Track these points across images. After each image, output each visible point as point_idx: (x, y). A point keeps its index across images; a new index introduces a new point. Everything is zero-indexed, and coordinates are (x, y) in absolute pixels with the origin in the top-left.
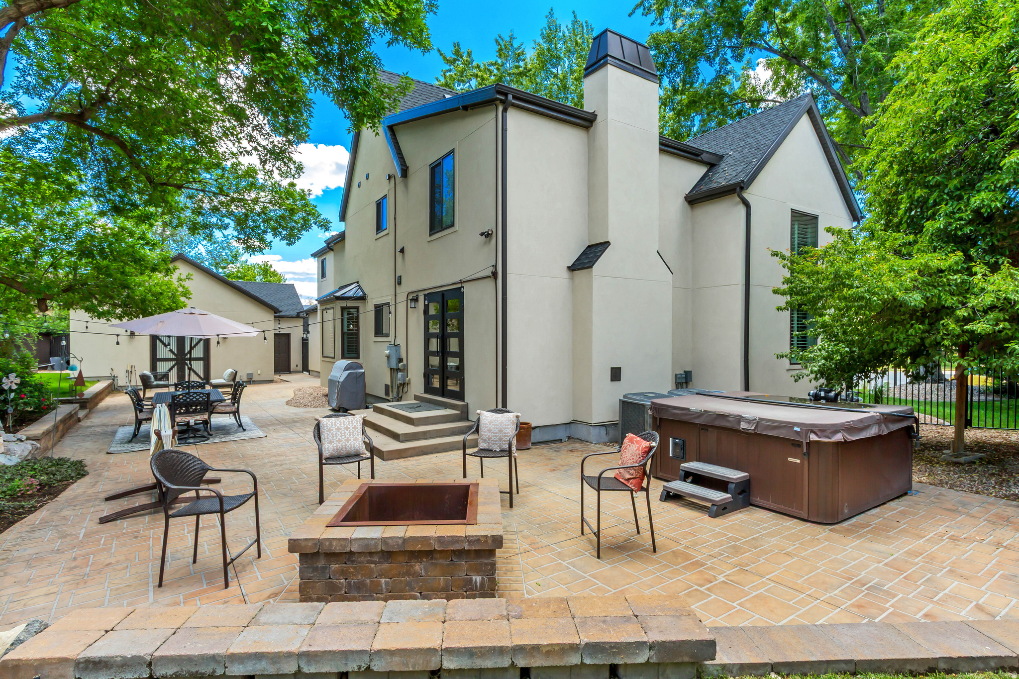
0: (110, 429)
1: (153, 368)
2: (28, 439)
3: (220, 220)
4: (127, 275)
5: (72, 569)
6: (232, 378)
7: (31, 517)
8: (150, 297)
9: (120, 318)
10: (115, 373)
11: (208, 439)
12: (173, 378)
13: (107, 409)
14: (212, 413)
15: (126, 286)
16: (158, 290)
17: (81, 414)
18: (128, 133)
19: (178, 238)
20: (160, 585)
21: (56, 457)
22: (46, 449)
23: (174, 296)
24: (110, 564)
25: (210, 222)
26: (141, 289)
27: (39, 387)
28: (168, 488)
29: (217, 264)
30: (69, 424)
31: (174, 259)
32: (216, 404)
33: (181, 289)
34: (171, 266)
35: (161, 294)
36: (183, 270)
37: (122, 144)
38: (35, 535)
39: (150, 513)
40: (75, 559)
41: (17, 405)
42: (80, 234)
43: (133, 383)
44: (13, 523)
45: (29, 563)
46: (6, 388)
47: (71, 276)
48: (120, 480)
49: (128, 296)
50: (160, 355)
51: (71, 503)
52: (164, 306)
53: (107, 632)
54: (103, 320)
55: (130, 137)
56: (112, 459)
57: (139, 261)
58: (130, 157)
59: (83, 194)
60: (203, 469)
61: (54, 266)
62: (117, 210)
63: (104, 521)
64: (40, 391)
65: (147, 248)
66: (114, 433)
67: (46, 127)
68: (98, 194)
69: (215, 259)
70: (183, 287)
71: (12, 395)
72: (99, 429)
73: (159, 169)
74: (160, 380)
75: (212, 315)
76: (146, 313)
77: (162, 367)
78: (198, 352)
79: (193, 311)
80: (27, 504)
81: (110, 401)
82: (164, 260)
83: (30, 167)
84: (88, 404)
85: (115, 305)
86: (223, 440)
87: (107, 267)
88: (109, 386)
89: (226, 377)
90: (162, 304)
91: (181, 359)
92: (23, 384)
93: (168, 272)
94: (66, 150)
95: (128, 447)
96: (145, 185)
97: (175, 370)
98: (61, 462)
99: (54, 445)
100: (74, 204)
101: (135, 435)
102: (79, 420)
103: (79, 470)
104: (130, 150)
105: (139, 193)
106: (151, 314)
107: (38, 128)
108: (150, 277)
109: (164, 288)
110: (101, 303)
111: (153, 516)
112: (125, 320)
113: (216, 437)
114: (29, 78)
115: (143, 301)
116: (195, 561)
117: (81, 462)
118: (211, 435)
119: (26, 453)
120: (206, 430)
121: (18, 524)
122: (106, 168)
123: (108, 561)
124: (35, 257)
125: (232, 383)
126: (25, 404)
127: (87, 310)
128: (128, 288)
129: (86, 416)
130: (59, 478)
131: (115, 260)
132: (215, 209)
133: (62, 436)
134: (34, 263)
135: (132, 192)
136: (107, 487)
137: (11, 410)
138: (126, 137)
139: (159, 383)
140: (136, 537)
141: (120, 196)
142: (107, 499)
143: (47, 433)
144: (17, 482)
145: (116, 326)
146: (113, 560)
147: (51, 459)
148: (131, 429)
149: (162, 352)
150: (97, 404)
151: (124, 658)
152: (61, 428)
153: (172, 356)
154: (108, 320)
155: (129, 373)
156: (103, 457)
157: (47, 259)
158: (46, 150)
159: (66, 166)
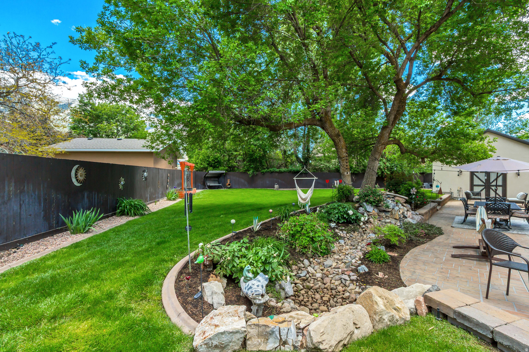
0: (452, 216)
1: (472, 189)
2: (419, 214)
3: (517, 104)
4: (459, 144)
5: (441, 272)
6: (523, 197)
7: (423, 245)
8: (471, 153)
9: (456, 164)
10: (452, 191)
11: (509, 230)
12: (483, 195)
13: (449, 207)
14: (511, 216)
15: (459, 149)
16: (476, 149)
17: (438, 208)
18: (461, 75)
19: (485, 121)
20: (487, 297)
21: (430, 224)
22: (426, 220)
23: (485, 152)
24: (458, 277)
25: (510, 107)
26: (467, 149)
27: (423, 194)
28: (492, 249)
29: (511, 131)
30: (433, 211)
31: (485, 132)
32: (513, 211)
33: (489, 148)
34: (484, 136)
35: (478, 151)
36: (490, 137)
37: (458, 81)
38: (425, 253)
39: (477, 260)
40: (442, 269)
41: (415, 200)
42: (438, 128)
43: (461, 196)
44: (416, 246)
45: (424, 263)
46: (412, 193)
47: (434, 147)
48: (459, 240)
49: (460, 154)
50: (475, 183)
51: (438, 244)
52: (479, 157)
53: (467, 305)
54: (448, 166)
55: (462, 76)
56: (454, 230)
57: (467, 136)
58: (463, 86)
59: (440, 109)
60: (513, 245)
61: (428, 144)
62: (455, 113)
63: (454, 256)
64: (423, 195)
65: (470, 128)
66: (453, 218)
67: (425, 86)
68: (446, 108)
69: (510, 129)
70: (491, 147)
71: (414, 196)
72: (446, 215)
73: (478, 86)
74: (475, 196)
75: (512, 160)
76: (469, 162)
77: (477, 189)
78: (500, 182)
79: (499, 158)
80: (421, 240)
81: (449, 203)
82: (480, 134)
83: (420, 105)
84: (441, 203)
85: (453, 159)
86: (520, 233)
87: (450, 141)
88: (449, 196)
89: (519, 197)
90: (478, 157)
91: (487, 185)
92: (417, 192)
93: (482, 139)
94: (433, 93)
95: (460, 226)
96: (470, 98)
97: (484, 191)
98: (432, 226)
99: (428, 219)
100: (436, 114)
101: (464, 221)
102: (437, 210)
103: (440, 232)
104: (462, 82)
105: (467, 102)
106: (472, 162)
107: (423, 88)
108: (472, 143)
109: (479, 148)
110: (447, 158)
111: (478, 262)
112: (458, 165)
113: (514, 230)
114: (420, 69)
115: (468, 156)
116: (507, 294)
117: (440, 228)
118: (511, 229)
119: (419, 220)
120: (507, 225)
121: (418, 247)
122: (450, 95)
123: (457, 275)
124: (421, 141)
125: (524, 201)
126: (418, 200)
127: (441, 161)
128: (460, 149)
129: (440, 209)
130: (432, 233)
131: (454, 137)
132: (513, 99)
133: (431, 216)
134: (421, 143)
135: (463, 103)
136: (453, 242)
137: (413, 202)
138: (460, 77)
139: (475, 197)
140: (470, 269)
141: (457, 107)
142: (454, 247)
143: (426, 213)
144: (417, 230)
145: (454, 169)
146: (460, 276)
147: (428, 225)
148: (463, 218)
149: (476, 181)
150: (444, 204)
151: (478, 321)
152: (431, 212)
153: (482, 184)
154: (450, 166)
155: (459, 191)
156: (449, 228)
157: (425, 141)
158: (425, 96)
159: (433, 100)
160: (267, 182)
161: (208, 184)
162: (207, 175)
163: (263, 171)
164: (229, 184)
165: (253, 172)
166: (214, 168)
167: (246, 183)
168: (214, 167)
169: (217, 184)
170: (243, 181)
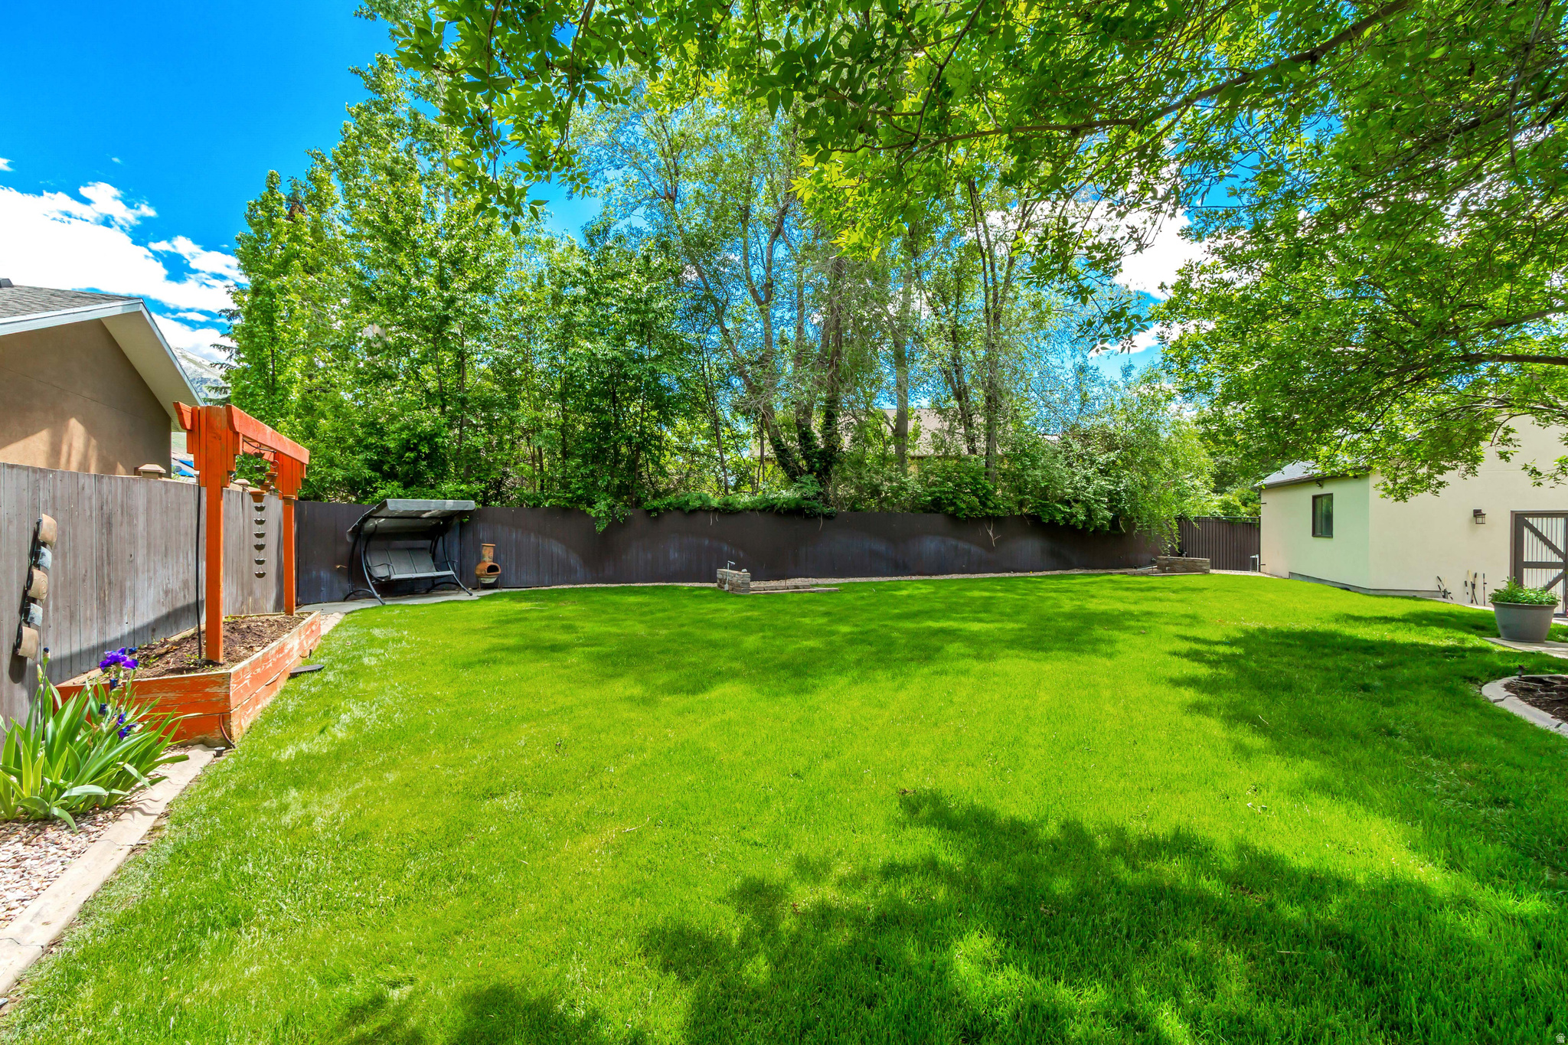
149: (1533, 550)
153: (1561, 560)
160: (674, 555)
161: (381, 572)
162: (371, 524)
163: (656, 503)
164: (492, 569)
165: (611, 507)
166: (406, 486)
167: (574, 560)
168: (412, 482)
169: (425, 571)
170: (557, 549)
